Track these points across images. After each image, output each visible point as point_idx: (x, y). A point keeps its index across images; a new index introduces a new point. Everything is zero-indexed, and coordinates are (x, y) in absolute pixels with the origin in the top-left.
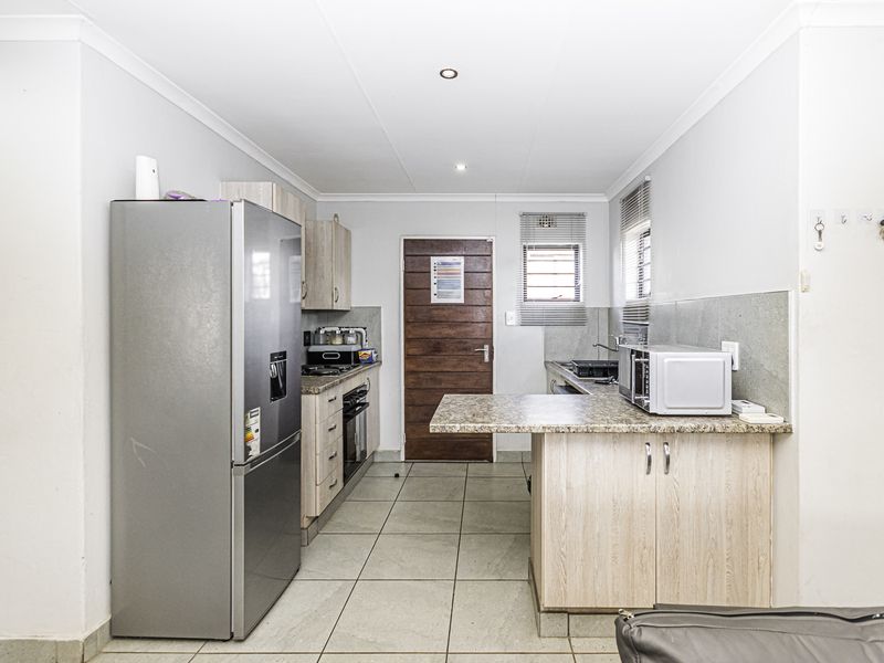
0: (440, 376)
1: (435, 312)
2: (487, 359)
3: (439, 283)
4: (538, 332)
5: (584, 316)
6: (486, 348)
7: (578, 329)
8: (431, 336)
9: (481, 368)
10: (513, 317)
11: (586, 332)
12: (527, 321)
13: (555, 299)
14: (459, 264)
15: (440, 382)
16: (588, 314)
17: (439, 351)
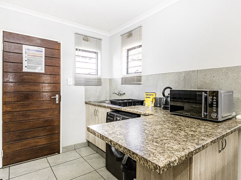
0: (28, 113)
1: (26, 77)
2: (57, 102)
3: (28, 61)
4: (82, 88)
5: (101, 82)
6: (57, 96)
7: (99, 87)
8: (23, 90)
9: (54, 106)
10: (71, 81)
11: (101, 88)
12: (77, 83)
13: (89, 74)
14: (42, 51)
15: (29, 116)
16: (102, 81)
17: (28, 99)
